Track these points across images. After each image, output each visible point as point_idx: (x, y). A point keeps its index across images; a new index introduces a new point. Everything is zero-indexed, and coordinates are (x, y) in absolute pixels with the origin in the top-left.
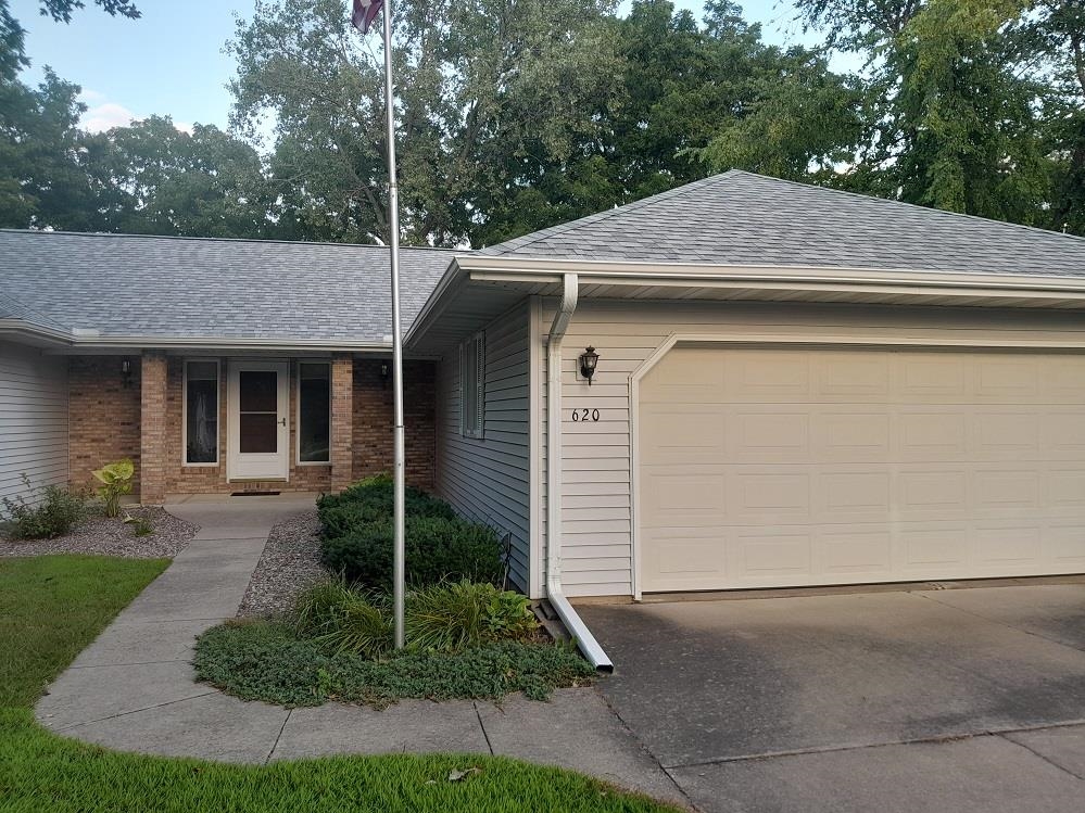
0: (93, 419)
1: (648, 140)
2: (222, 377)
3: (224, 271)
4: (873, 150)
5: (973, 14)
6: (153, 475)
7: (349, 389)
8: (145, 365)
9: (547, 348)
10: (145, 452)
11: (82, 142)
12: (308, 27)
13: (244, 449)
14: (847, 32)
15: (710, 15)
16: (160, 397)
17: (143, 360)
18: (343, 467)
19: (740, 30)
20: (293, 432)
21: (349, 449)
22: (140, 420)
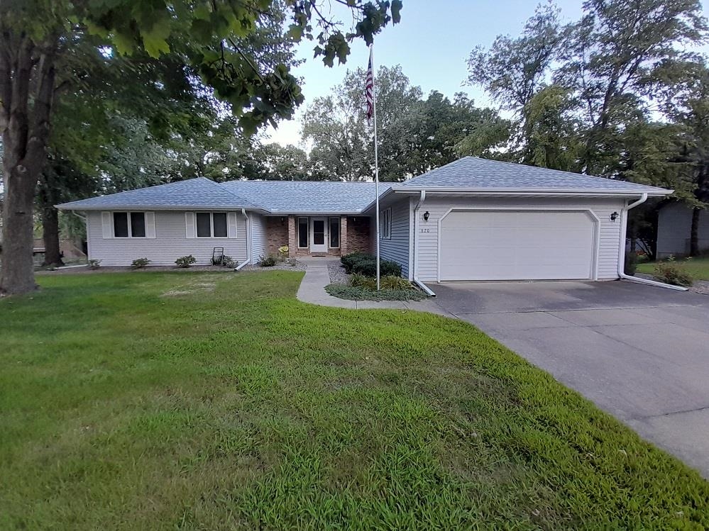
0: (275, 235)
1: (434, 144)
2: (309, 222)
4: (514, 144)
5: (552, 97)
6: (292, 250)
7: (346, 225)
9: (415, 212)
10: (290, 244)
12: (322, 111)
13: (315, 243)
14: (506, 103)
15: (456, 97)
17: (289, 218)
18: (344, 248)
19: (467, 102)
20: (328, 239)
21: (347, 244)
22: (287, 235)
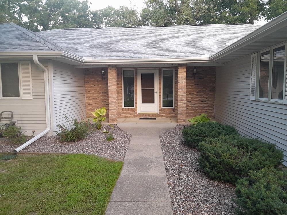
0: (93, 91)
2: (135, 76)
3: (135, 36)
6: (113, 112)
7: (185, 79)
8: (109, 71)
10: (110, 104)
11: (92, 13)
16: (115, 83)
17: (108, 69)
18: (182, 110)
20: (160, 96)
21: (184, 104)
22: (108, 92)
